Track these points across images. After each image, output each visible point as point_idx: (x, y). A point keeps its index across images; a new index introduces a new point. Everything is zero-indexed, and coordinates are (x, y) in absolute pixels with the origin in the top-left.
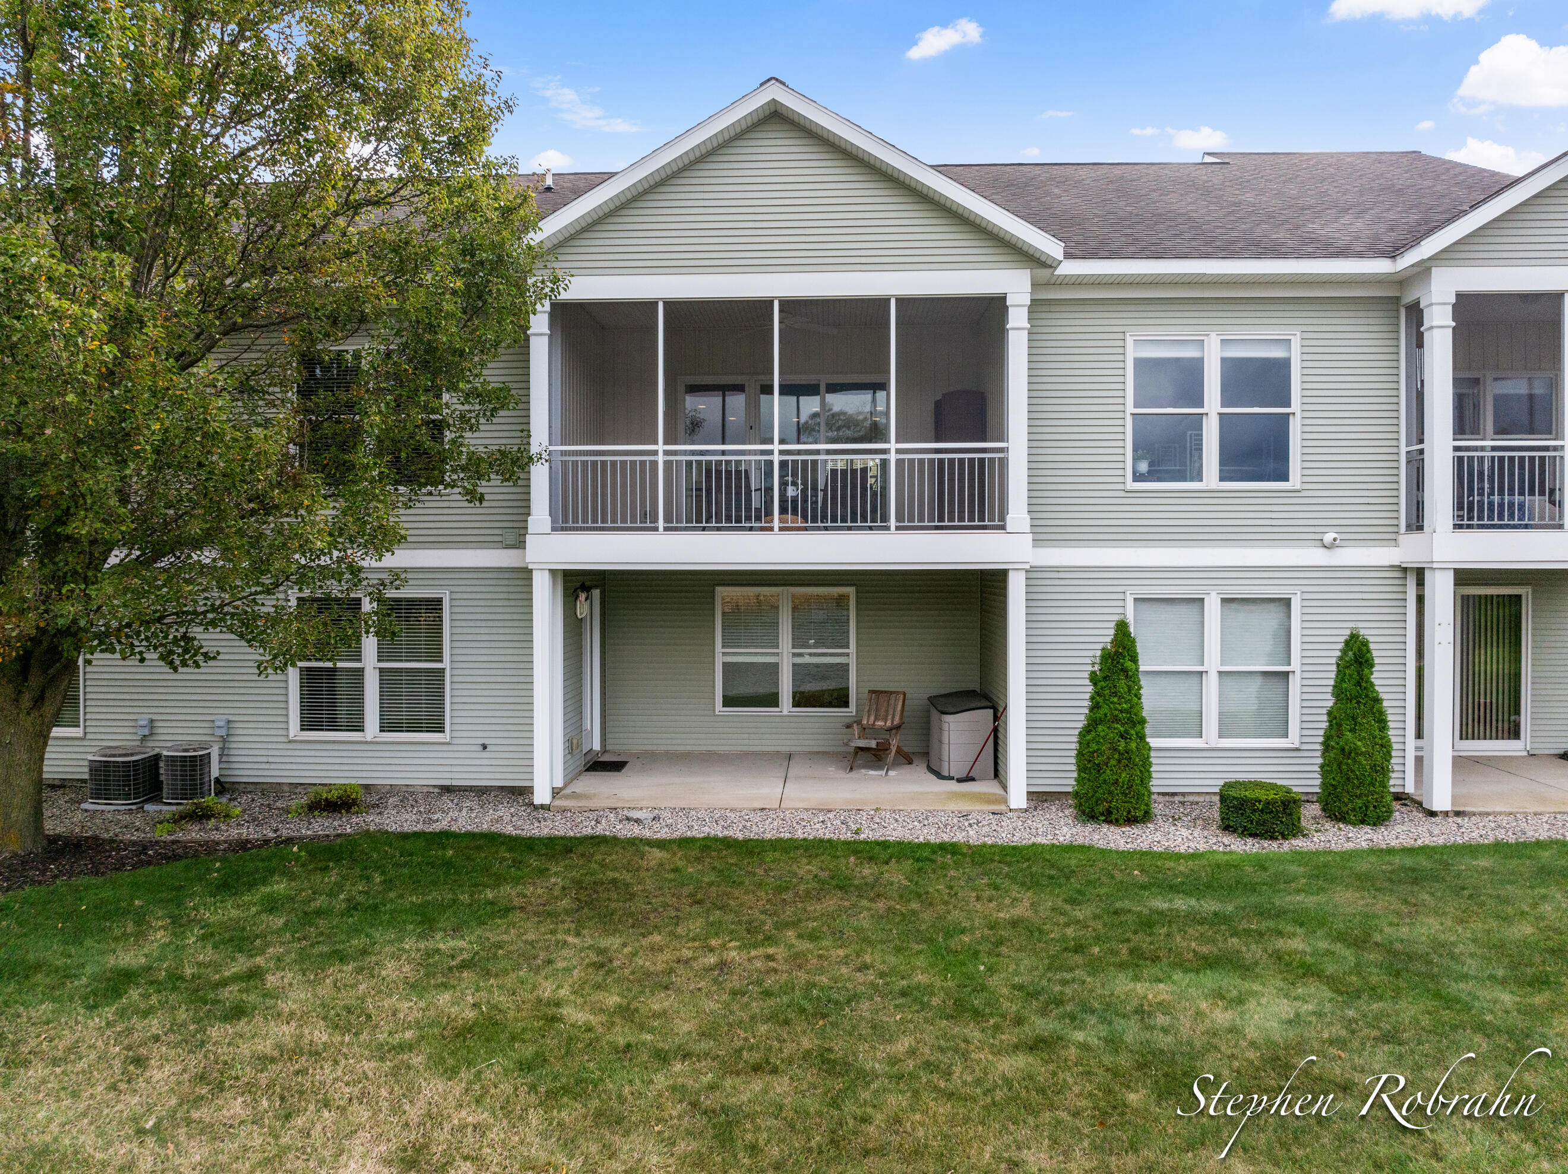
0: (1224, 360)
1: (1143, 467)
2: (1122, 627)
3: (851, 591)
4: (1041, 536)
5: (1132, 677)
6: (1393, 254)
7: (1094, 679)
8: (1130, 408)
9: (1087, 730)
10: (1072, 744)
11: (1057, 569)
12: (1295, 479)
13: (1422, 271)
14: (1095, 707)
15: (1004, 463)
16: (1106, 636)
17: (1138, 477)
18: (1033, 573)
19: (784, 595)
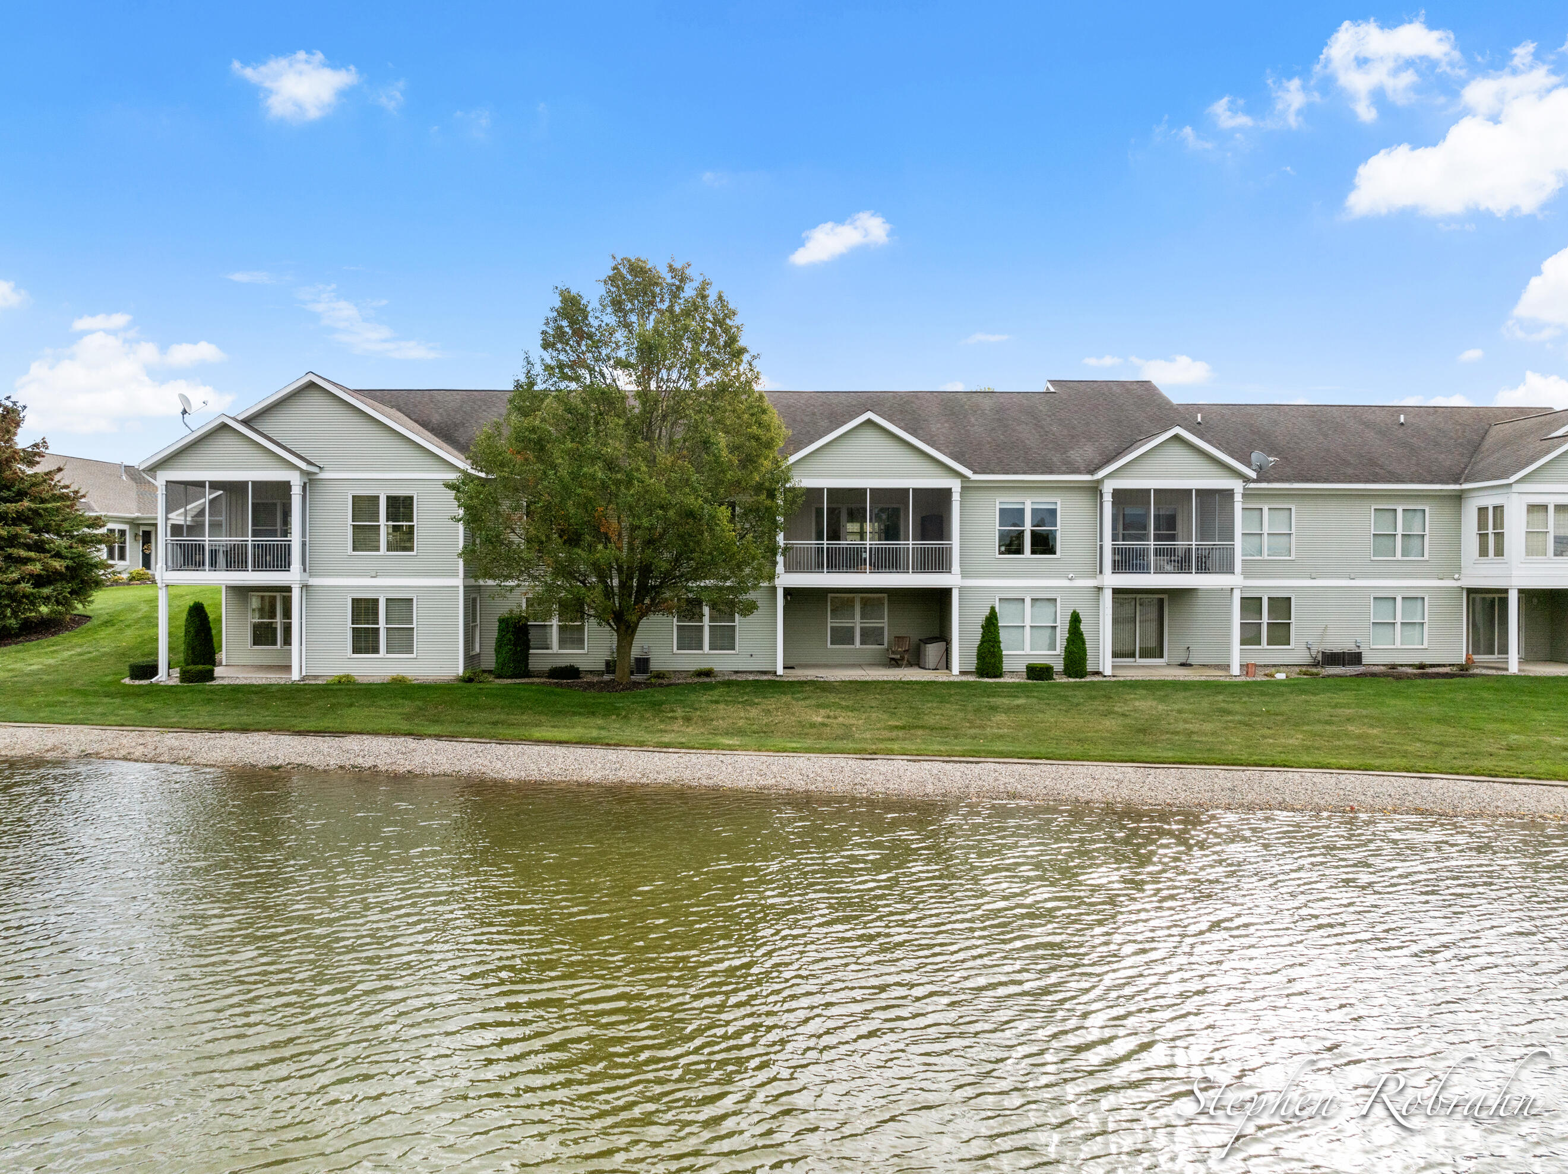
0: (1033, 509)
1: (1003, 549)
2: (993, 609)
3: (886, 595)
4: (965, 575)
5: (996, 626)
6: (1091, 472)
7: (983, 627)
8: (998, 527)
9: (980, 645)
10: (975, 652)
11: (970, 587)
12: (1058, 555)
13: (1100, 482)
14: (983, 637)
15: (951, 549)
16: (987, 612)
17: (1001, 553)
18: (961, 589)
19: (858, 597)
